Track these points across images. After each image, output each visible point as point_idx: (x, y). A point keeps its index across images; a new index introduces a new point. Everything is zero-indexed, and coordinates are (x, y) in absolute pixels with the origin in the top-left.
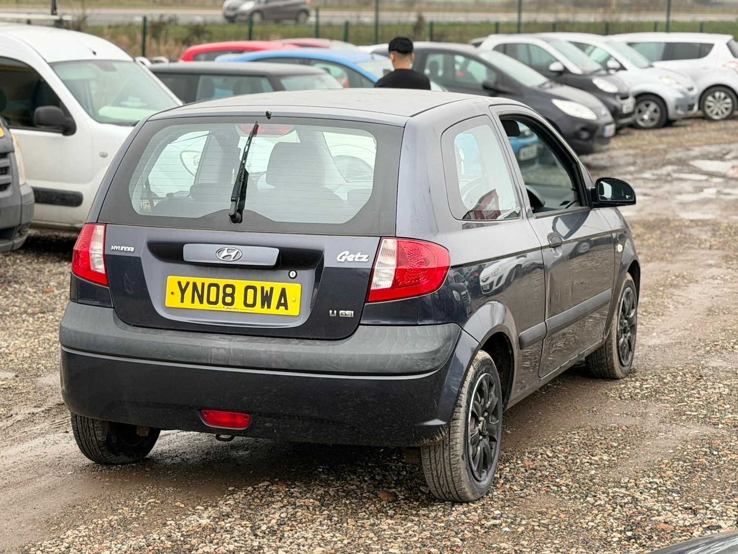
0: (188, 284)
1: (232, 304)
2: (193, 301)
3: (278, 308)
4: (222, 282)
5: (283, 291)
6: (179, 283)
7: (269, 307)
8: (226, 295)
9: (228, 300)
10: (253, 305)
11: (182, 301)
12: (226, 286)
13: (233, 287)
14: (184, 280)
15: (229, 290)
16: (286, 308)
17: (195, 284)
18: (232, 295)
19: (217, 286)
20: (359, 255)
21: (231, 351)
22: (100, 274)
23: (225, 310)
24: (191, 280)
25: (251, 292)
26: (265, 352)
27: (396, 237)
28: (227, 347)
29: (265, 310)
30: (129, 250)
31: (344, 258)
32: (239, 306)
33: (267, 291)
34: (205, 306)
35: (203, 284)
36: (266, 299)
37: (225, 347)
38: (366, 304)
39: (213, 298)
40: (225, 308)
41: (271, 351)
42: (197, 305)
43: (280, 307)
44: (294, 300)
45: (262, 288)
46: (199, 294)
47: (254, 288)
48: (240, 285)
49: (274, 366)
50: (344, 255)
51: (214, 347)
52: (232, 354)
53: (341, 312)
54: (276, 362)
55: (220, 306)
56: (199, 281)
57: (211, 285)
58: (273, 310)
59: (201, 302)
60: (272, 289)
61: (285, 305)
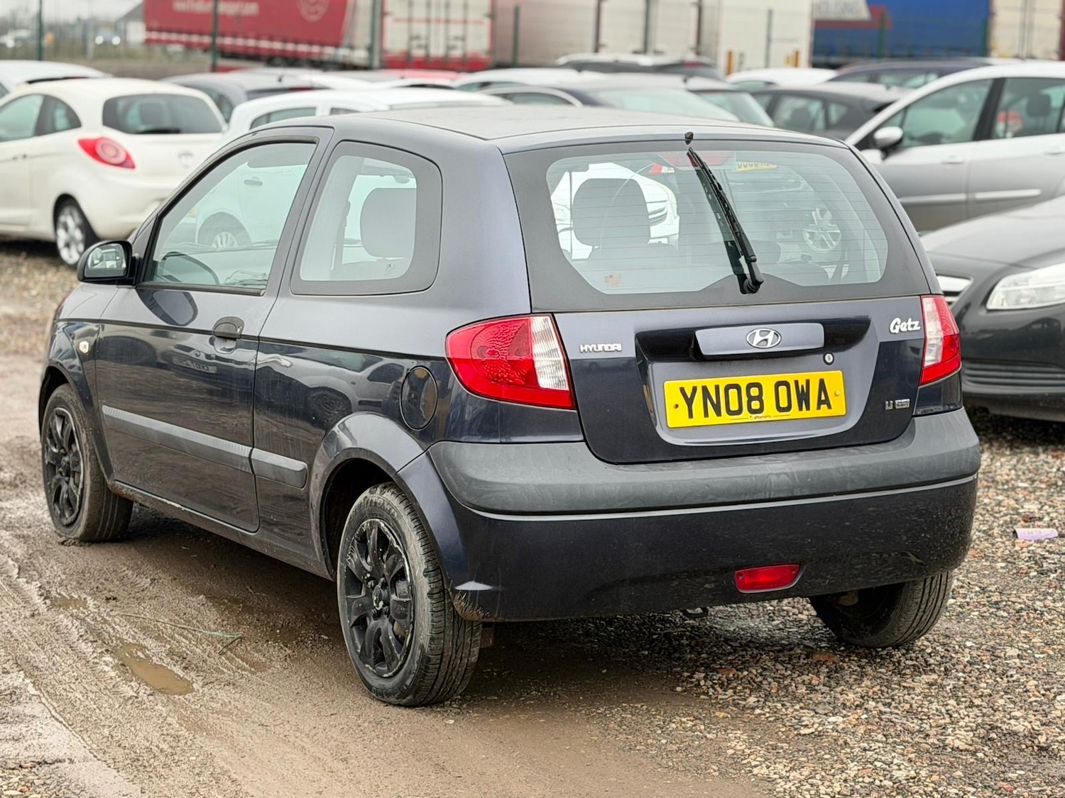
0: (695, 389)
1: (761, 410)
2: (706, 414)
3: (819, 408)
4: (743, 381)
5: (822, 382)
6: (682, 390)
7: (808, 408)
8: (751, 399)
9: (756, 405)
10: (789, 408)
11: (691, 415)
12: (750, 386)
13: (758, 386)
14: (688, 385)
16: (829, 407)
17: (705, 389)
18: (759, 398)
19: (737, 387)
20: (910, 322)
21: (796, 476)
23: (754, 420)
24: (699, 383)
25: (782, 389)
27: (931, 294)
28: (788, 470)
29: (805, 414)
30: (613, 348)
31: (897, 327)
32: (770, 412)
33: (802, 386)
34: (725, 418)
35: (717, 388)
36: (803, 398)
37: (785, 471)
38: (919, 387)
39: (734, 406)
40: (753, 418)
42: (713, 419)
43: (822, 406)
45: (796, 382)
46: (713, 403)
47: (786, 384)
48: (768, 381)
50: (896, 324)
51: (772, 474)
52: (797, 480)
53: (897, 402)
55: (746, 416)
56: (710, 383)
57: (728, 388)
58: (813, 412)
59: (718, 413)
60: (808, 382)
61: (827, 402)
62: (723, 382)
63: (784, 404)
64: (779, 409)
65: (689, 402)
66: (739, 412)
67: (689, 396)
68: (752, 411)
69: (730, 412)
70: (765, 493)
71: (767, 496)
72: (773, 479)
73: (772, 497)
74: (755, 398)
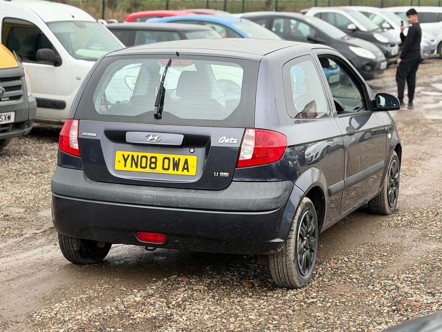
0: (129, 156)
2: (132, 167)
6: (123, 155)
7: (177, 170)
8: (151, 163)
10: (168, 169)
11: (125, 166)
14: (126, 154)
15: (153, 160)
16: (188, 171)
18: (155, 163)
20: (232, 139)
22: (76, 149)
23: (151, 172)
25: (166, 161)
26: (175, 197)
28: (152, 194)
29: (175, 172)
30: (93, 135)
31: (223, 141)
32: (159, 169)
34: (139, 169)
36: (176, 165)
37: (151, 194)
41: (178, 197)
42: (134, 169)
43: (184, 170)
44: (192, 166)
45: (174, 159)
46: (135, 162)
47: (169, 159)
48: (160, 157)
49: (180, 206)
50: (223, 139)
52: (155, 199)
53: (221, 173)
54: (182, 203)
58: (180, 172)
59: (137, 167)
60: (179, 159)
61: (187, 169)
62: (141, 154)
63: (166, 166)
64: (164, 169)
65: (126, 160)
66: (145, 167)
67: (126, 158)
68: (151, 168)
69: (141, 167)
70: (140, 202)
71: (141, 203)
72: (144, 196)
73: (143, 203)
74: (153, 163)
